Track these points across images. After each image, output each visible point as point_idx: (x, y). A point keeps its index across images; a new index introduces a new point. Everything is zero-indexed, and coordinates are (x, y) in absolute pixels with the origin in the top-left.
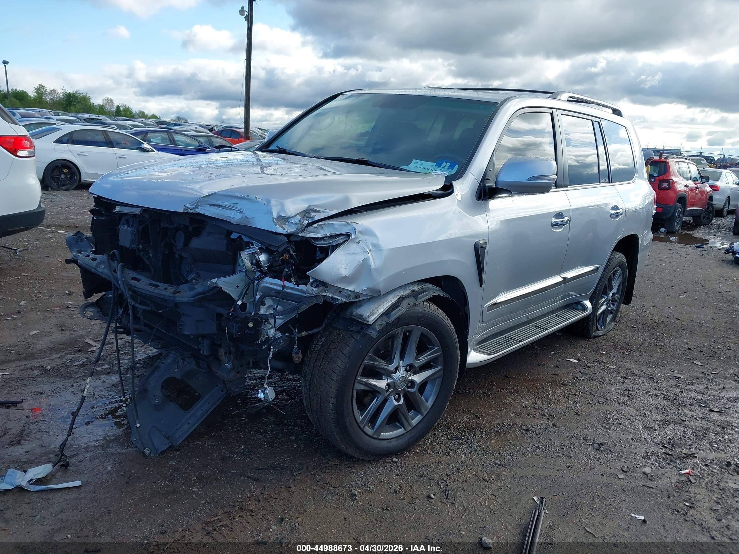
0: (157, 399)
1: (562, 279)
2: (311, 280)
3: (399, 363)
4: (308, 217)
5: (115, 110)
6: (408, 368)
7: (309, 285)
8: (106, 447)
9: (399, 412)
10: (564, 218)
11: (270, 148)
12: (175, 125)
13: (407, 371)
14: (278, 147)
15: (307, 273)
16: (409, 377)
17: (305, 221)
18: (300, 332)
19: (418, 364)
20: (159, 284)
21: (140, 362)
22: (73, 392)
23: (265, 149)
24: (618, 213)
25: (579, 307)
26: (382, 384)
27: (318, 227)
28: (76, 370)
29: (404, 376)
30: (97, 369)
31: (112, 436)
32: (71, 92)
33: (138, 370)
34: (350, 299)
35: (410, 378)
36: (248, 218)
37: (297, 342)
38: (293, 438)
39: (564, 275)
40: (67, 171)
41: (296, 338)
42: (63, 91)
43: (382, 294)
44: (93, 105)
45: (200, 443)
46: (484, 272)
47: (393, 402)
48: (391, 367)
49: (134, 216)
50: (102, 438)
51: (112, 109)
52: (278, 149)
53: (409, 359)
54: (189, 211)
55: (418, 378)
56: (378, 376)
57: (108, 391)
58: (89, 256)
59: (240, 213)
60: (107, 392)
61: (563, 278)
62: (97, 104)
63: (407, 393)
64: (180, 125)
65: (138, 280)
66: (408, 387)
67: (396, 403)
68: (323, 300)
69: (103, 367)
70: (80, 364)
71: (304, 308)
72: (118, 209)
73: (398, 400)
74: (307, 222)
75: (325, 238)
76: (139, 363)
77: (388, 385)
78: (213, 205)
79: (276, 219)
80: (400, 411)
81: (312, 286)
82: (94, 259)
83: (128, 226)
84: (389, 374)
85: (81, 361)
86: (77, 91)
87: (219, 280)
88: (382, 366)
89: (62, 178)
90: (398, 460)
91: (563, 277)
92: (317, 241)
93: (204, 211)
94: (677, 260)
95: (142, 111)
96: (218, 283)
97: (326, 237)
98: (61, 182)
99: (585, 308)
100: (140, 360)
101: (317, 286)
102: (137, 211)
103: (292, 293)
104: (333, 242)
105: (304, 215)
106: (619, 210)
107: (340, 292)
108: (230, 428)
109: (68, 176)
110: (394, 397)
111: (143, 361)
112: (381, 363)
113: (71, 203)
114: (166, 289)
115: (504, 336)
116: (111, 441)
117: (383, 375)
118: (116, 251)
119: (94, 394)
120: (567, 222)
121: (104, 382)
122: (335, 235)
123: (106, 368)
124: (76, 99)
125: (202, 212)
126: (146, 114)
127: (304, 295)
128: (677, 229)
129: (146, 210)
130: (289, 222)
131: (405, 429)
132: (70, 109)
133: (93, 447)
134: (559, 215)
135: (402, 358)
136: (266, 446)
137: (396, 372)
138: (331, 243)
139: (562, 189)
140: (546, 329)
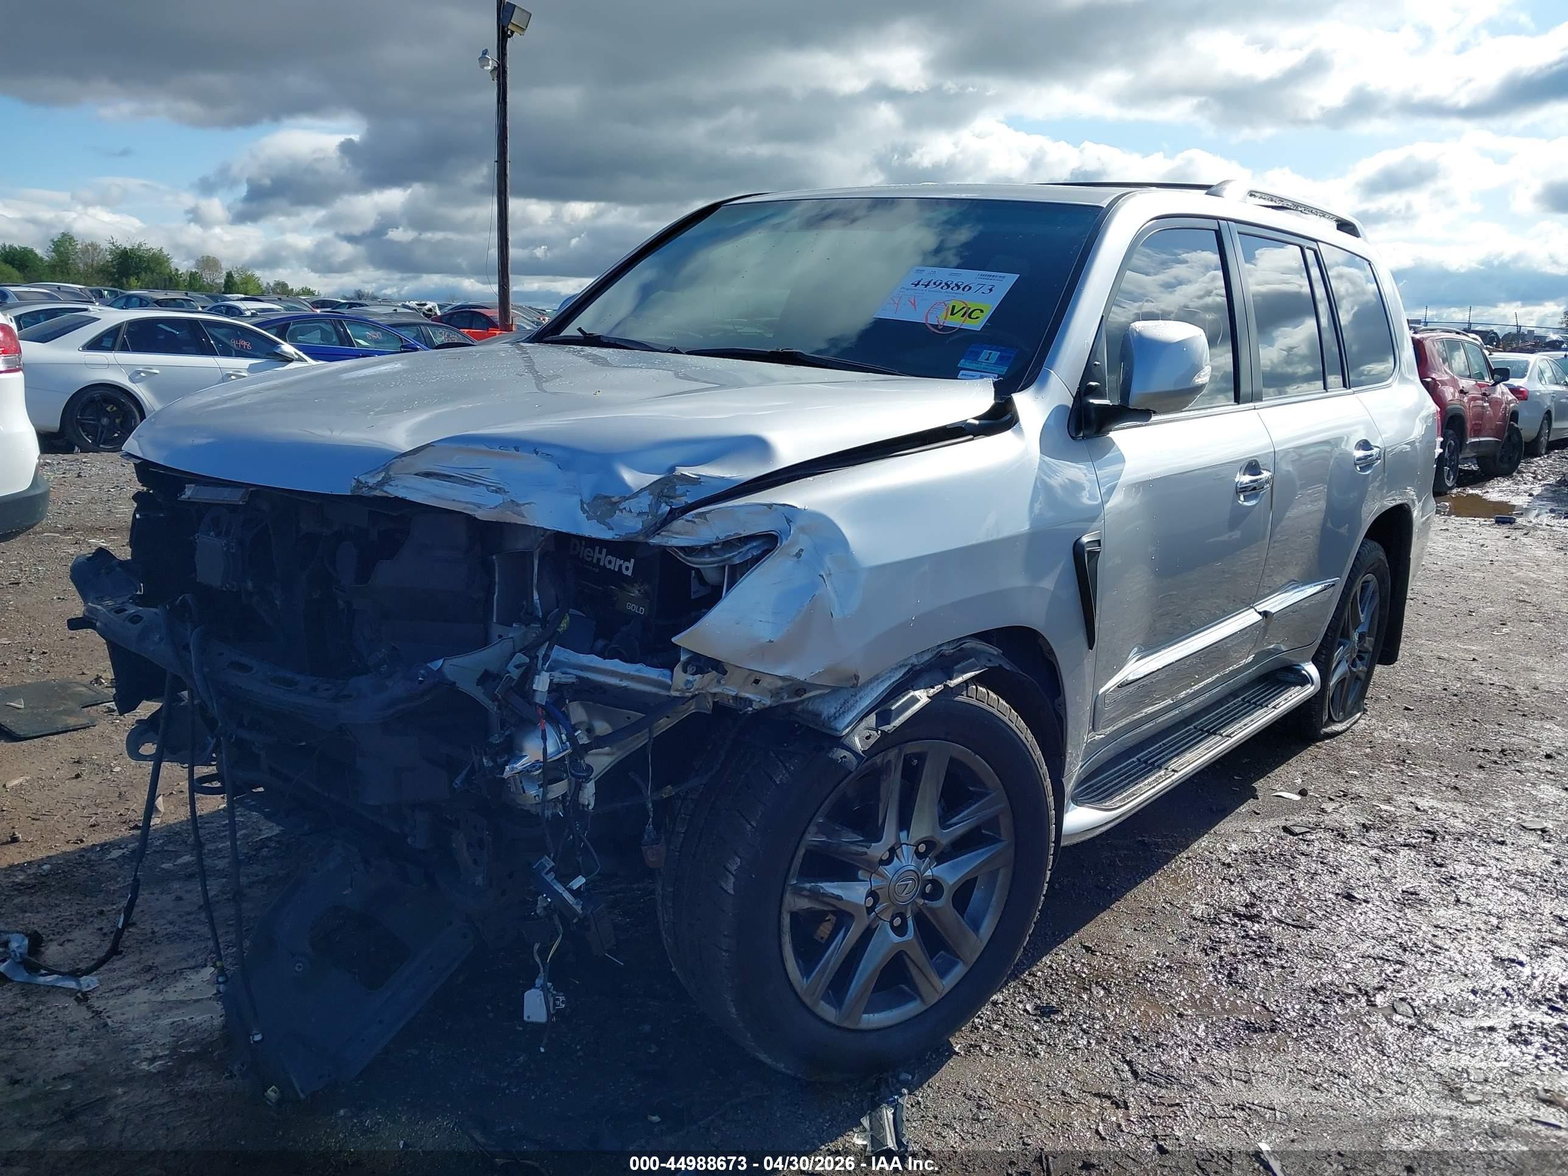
0: (300, 962)
1: (1260, 617)
2: (683, 658)
3: (898, 838)
4: (669, 497)
5: (223, 281)
6: (922, 848)
7: (678, 669)
8: (179, 1076)
9: (907, 960)
10: (1260, 473)
11: (562, 334)
12: (351, 305)
13: (920, 856)
14: (580, 329)
15: (673, 640)
16: (926, 870)
17: (663, 505)
18: (658, 788)
19: (945, 837)
20: (298, 678)
21: (269, 844)
22: (101, 929)
23: (550, 338)
24: (1371, 456)
25: (1292, 677)
26: (855, 893)
27: (696, 520)
28: (112, 871)
29: (912, 868)
30: (163, 866)
31: (192, 1046)
32: (129, 247)
33: (264, 865)
34: (782, 699)
35: (928, 873)
36: (518, 505)
37: (652, 815)
38: (647, 1028)
39: (1261, 607)
40: (115, 409)
41: (650, 805)
42: (110, 246)
43: (861, 681)
44: (177, 274)
45: (416, 1052)
46: (1098, 612)
47: (888, 935)
48: (878, 850)
49: (233, 508)
50: (167, 1052)
51: (218, 281)
52: (580, 334)
53: (923, 826)
54: (364, 492)
55: (949, 874)
56: (846, 872)
57: (187, 922)
58: (126, 610)
59: (497, 492)
60: (184, 925)
61: (1260, 613)
62: (184, 271)
63: (925, 911)
64: (361, 305)
65: (243, 668)
66: (923, 895)
67: (896, 939)
68: (714, 703)
69: (180, 861)
70: (123, 856)
71: (664, 724)
72: (189, 492)
73: (900, 930)
74: (668, 508)
75: (715, 547)
76: (267, 847)
77: (872, 894)
78: (428, 475)
79: (588, 505)
80: (909, 957)
81: (685, 671)
82: (135, 619)
83: (218, 535)
84: (873, 867)
85: (126, 847)
86: (140, 245)
87: (446, 662)
88: (854, 848)
89: (103, 426)
90: (913, 1078)
91: (1261, 611)
92: (694, 556)
93: (405, 490)
94: (1465, 553)
95: (281, 281)
96: (446, 670)
97: (717, 544)
98: (102, 432)
99: (1305, 680)
100: (269, 839)
101: (700, 671)
102: (235, 497)
103: (634, 690)
104: (734, 556)
105: (658, 491)
106: (1372, 449)
107: (757, 682)
108: (489, 1008)
109: (117, 421)
110: (891, 923)
111: (278, 842)
112: (849, 838)
113: (123, 479)
114: (314, 689)
115: (1134, 759)
116: (190, 1058)
117: (860, 868)
118: (188, 596)
119: (153, 933)
120: (1267, 482)
121: (179, 898)
122: (739, 539)
123: (185, 864)
124: (140, 260)
125: (401, 493)
126: (290, 288)
127: (664, 693)
128: (1449, 485)
129: (257, 493)
130: (621, 511)
131: (923, 1000)
132: (127, 282)
133: (144, 1076)
134: (1253, 467)
135: (904, 823)
136: (580, 1053)
137: (889, 861)
138: (729, 558)
139: (1251, 405)
140: (1227, 736)
